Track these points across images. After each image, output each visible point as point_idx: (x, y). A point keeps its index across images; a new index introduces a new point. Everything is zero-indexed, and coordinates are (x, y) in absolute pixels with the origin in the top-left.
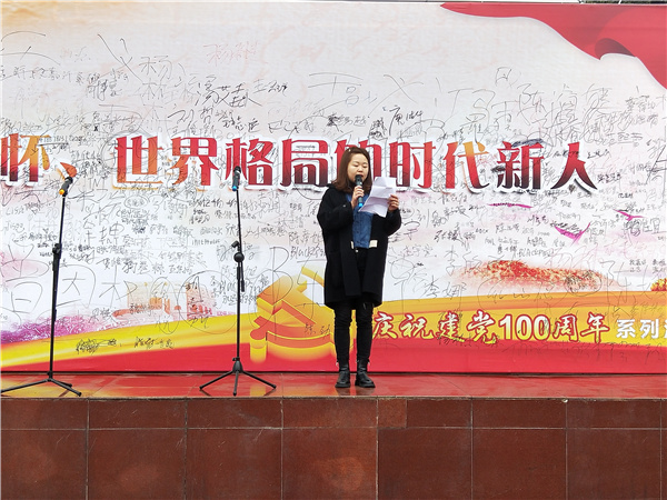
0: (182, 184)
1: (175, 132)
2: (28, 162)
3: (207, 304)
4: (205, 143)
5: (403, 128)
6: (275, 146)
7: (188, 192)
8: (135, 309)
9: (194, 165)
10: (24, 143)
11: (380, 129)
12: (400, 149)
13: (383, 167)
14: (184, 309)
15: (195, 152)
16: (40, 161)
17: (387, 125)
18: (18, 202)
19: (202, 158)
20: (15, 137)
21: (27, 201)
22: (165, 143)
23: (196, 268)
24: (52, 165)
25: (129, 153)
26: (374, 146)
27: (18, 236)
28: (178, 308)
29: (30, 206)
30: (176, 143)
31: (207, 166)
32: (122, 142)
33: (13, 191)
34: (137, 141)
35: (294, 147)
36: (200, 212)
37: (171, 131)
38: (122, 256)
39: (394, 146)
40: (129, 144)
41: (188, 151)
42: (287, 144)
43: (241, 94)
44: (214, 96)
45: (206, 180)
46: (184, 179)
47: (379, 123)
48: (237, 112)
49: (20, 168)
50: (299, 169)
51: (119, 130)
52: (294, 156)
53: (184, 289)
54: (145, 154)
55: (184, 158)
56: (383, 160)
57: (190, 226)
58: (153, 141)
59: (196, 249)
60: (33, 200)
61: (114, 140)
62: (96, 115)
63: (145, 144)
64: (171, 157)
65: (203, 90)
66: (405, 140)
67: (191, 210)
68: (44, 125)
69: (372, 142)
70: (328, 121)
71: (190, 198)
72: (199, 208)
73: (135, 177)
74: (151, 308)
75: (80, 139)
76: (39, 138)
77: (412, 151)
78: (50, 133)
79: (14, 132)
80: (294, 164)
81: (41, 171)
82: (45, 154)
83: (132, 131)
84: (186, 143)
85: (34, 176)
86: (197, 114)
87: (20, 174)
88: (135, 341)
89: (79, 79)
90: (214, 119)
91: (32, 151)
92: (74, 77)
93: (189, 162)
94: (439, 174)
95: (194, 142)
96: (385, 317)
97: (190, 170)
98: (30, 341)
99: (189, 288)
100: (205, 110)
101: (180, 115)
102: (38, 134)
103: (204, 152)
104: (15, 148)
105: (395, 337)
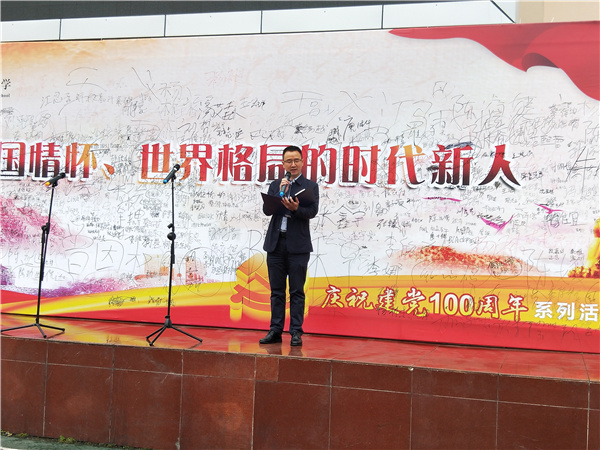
0: (186, 180)
1: (183, 141)
2: (83, 164)
3: (200, 273)
4: (203, 148)
5: (354, 134)
6: (254, 150)
7: (190, 186)
8: (150, 275)
9: (195, 165)
10: (80, 149)
11: (336, 136)
12: (352, 151)
13: (337, 166)
14: (184, 276)
15: (196, 155)
16: (91, 163)
17: (341, 132)
18: (75, 193)
19: (202, 160)
20: (75, 145)
21: (81, 192)
22: (175, 148)
23: (194, 245)
24: (98, 165)
25: (150, 156)
26: (331, 149)
27: (74, 218)
28: (180, 275)
29: (83, 195)
30: (183, 148)
31: (205, 166)
32: (146, 147)
33: (72, 184)
34: (156, 147)
35: (269, 151)
36: (198, 201)
37: (180, 140)
38: (142, 234)
39: (346, 150)
40: (151, 149)
41: (191, 155)
42: (264, 148)
43: (231, 110)
44: (211, 112)
45: (203, 177)
46: (188, 176)
47: (335, 131)
48: (228, 123)
49: (78, 167)
50: (272, 168)
51: (144, 139)
52: (268, 158)
53: (184, 261)
54: (161, 157)
55: (188, 160)
56: (337, 161)
57: (190, 213)
58: (167, 147)
59: (194, 230)
60: (85, 191)
61: (140, 147)
62: (129, 128)
63: (161, 150)
64: (179, 159)
65: (204, 108)
66: (355, 144)
67: (192, 199)
68: (94, 136)
69: (329, 146)
70: (295, 130)
71: (191, 191)
72: (198, 198)
73: (155, 174)
74: (161, 274)
75: (117, 146)
76: (90, 146)
77: (361, 153)
78: (98, 142)
79: (75, 141)
80: (268, 164)
81: (91, 170)
82: (94, 158)
83: (153, 140)
84: (190, 148)
85: (86, 174)
86: (199, 126)
87: (77, 173)
88: (148, 299)
89: (118, 102)
90: (211, 129)
91: (86, 155)
92: (115, 100)
93: (192, 163)
94: (382, 172)
95: (196, 147)
96: (334, 290)
97: (192, 169)
98: (79, 295)
99: (188, 260)
100: (205, 123)
101: (186, 127)
102: (90, 143)
103: (202, 155)
104: (75, 153)
105: (341, 306)
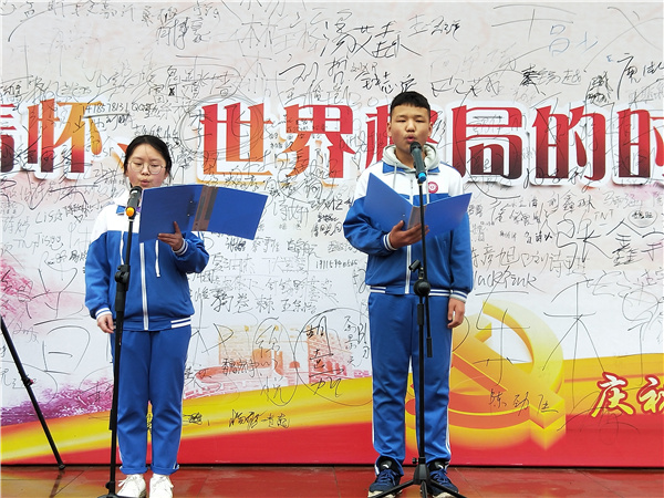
0: (301, 176)
1: (291, 97)
2: (68, 144)
3: (339, 358)
4: (334, 113)
5: (638, 87)
6: (440, 117)
7: (310, 188)
8: (231, 367)
9: (319, 146)
10: (62, 113)
11: (602, 90)
12: (634, 120)
13: (608, 148)
14: (304, 366)
15: (319, 127)
16: (87, 141)
17: (613, 83)
18: (54, 204)
19: (331, 136)
20: (49, 105)
21: (68, 201)
22: (275, 113)
23: (322, 304)
24: (106, 146)
25: (222, 129)
26: (594, 115)
27: (53, 256)
28: (295, 365)
29: (71, 209)
30: (292, 114)
31: (338, 148)
32: (210, 112)
33: (46, 186)
34: (233, 110)
35: (470, 118)
36: (328, 218)
37: (284, 97)
38: (210, 286)
39: (624, 116)
40: (222, 115)
41: (309, 126)
42: (460, 114)
43: (391, 38)
44: (349, 42)
45: (336, 170)
46: (304, 167)
47: (601, 80)
48: (384, 65)
49: (57, 151)
50: (478, 151)
51: (207, 94)
52: (470, 132)
53: (304, 336)
54: (245, 130)
55: (304, 136)
56: (608, 137)
57: (312, 240)
58: (257, 110)
59: (322, 275)
60: (76, 200)
61: (199, 110)
62: (171, 71)
63: (246, 115)
64: (284, 134)
65: (333, 33)
66: (641, 106)
67: (314, 214)
68: (92, 86)
69: (590, 109)
70: (522, 78)
71: (312, 197)
72: (326, 212)
73: (232, 165)
74: (255, 365)
75: (147, 108)
76: (85, 107)
77: (653, 124)
78: (103, 99)
79: (48, 96)
80: (469, 144)
81: (88, 157)
82: (94, 131)
83: (226, 96)
84: (306, 113)
85: (77, 164)
86: (323, 70)
87: (56, 162)
88: (230, 416)
89: (146, 17)
91: (75, 125)
92: (139, 14)
93: (311, 143)
95: (319, 112)
96: (614, 382)
97: (312, 155)
98: (71, 417)
99: (311, 334)
100: (336, 63)
101: (297, 72)
102: (84, 100)
103: (332, 127)
104: (49, 121)
105: (630, 411)
